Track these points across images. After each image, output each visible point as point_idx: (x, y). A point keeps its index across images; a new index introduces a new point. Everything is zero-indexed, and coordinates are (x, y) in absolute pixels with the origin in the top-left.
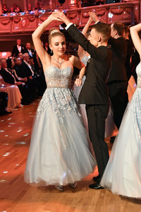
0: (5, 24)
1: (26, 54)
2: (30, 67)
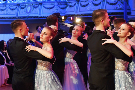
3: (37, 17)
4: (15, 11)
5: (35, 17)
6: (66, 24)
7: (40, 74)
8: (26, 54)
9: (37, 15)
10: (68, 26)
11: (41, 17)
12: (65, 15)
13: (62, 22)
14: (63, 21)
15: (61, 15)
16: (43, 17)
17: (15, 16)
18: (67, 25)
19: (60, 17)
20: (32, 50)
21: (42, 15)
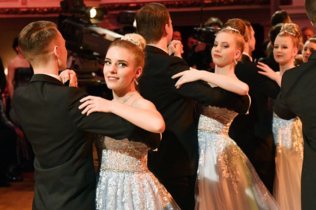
6: (102, 31)
7: (117, 186)
8: (79, 125)
10: (107, 37)
11: (29, 11)
12: (101, 5)
13: (91, 24)
14: (92, 21)
15: (87, 6)
16: (35, 11)
18: (104, 35)
19: (83, 9)
20: (97, 112)
21: (31, 5)
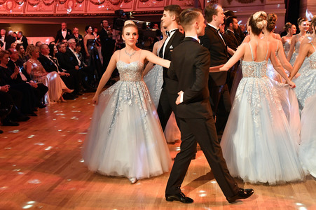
0: (48, 4)
1: (72, 41)
2: (77, 56)
3: (82, 15)
4: (51, 7)
5: (80, 15)
9: (83, 12)
11: (88, 15)
16: (91, 15)
17: (52, 13)
21: (88, 12)
